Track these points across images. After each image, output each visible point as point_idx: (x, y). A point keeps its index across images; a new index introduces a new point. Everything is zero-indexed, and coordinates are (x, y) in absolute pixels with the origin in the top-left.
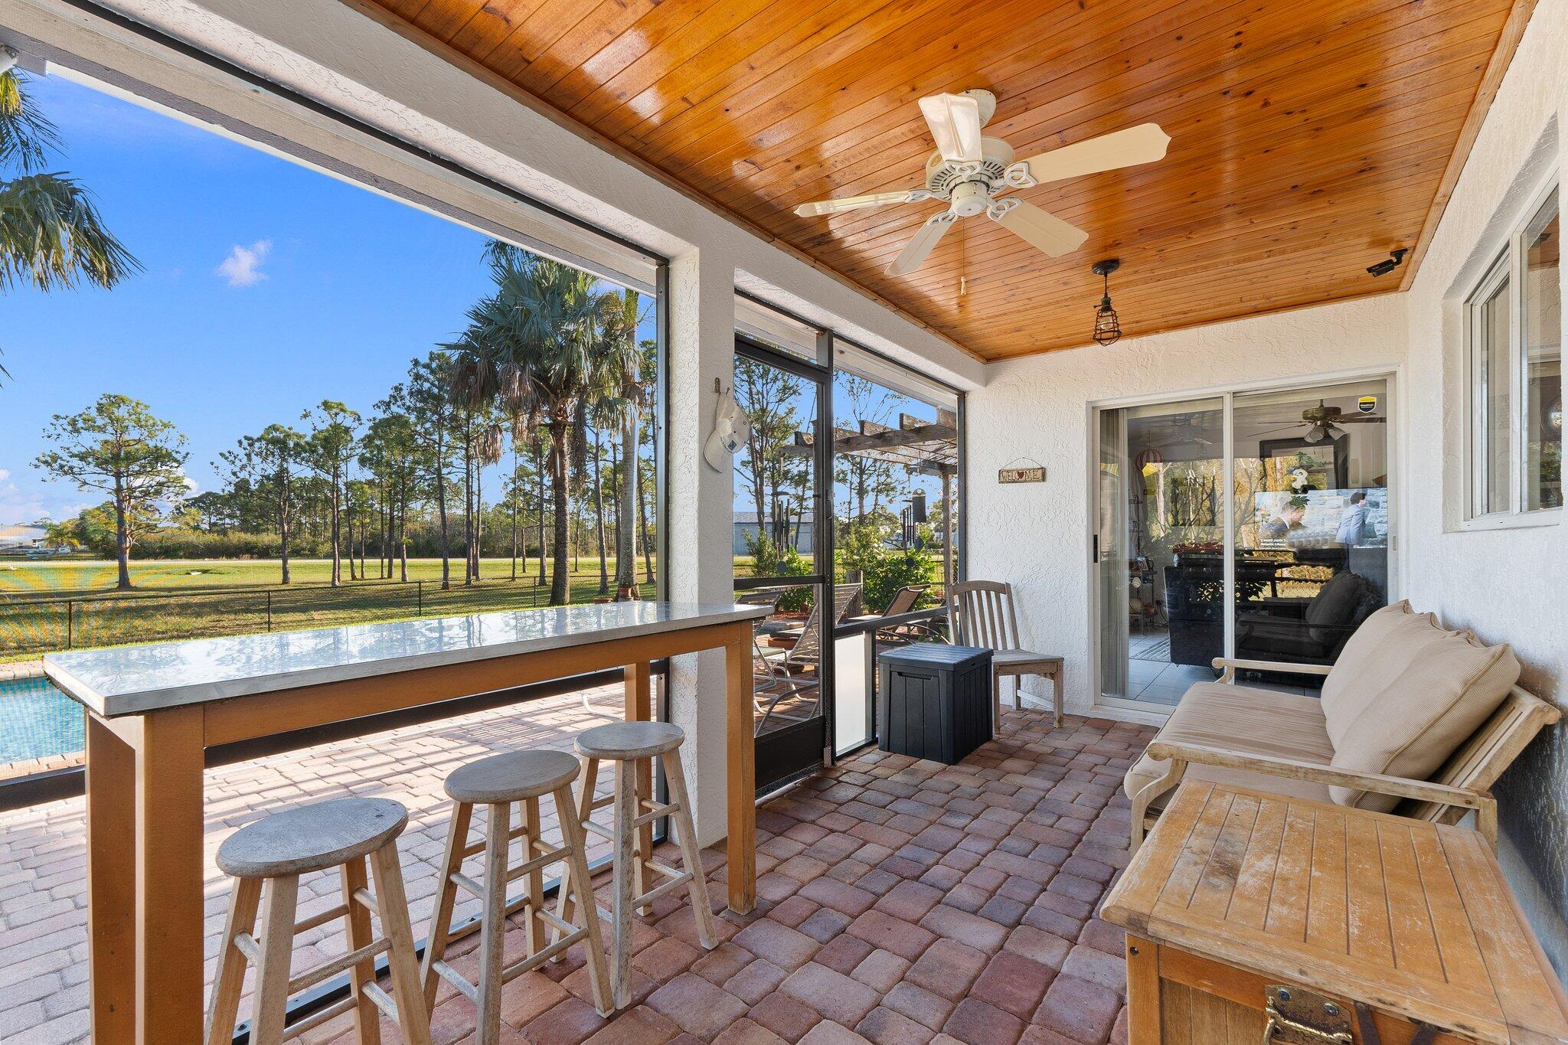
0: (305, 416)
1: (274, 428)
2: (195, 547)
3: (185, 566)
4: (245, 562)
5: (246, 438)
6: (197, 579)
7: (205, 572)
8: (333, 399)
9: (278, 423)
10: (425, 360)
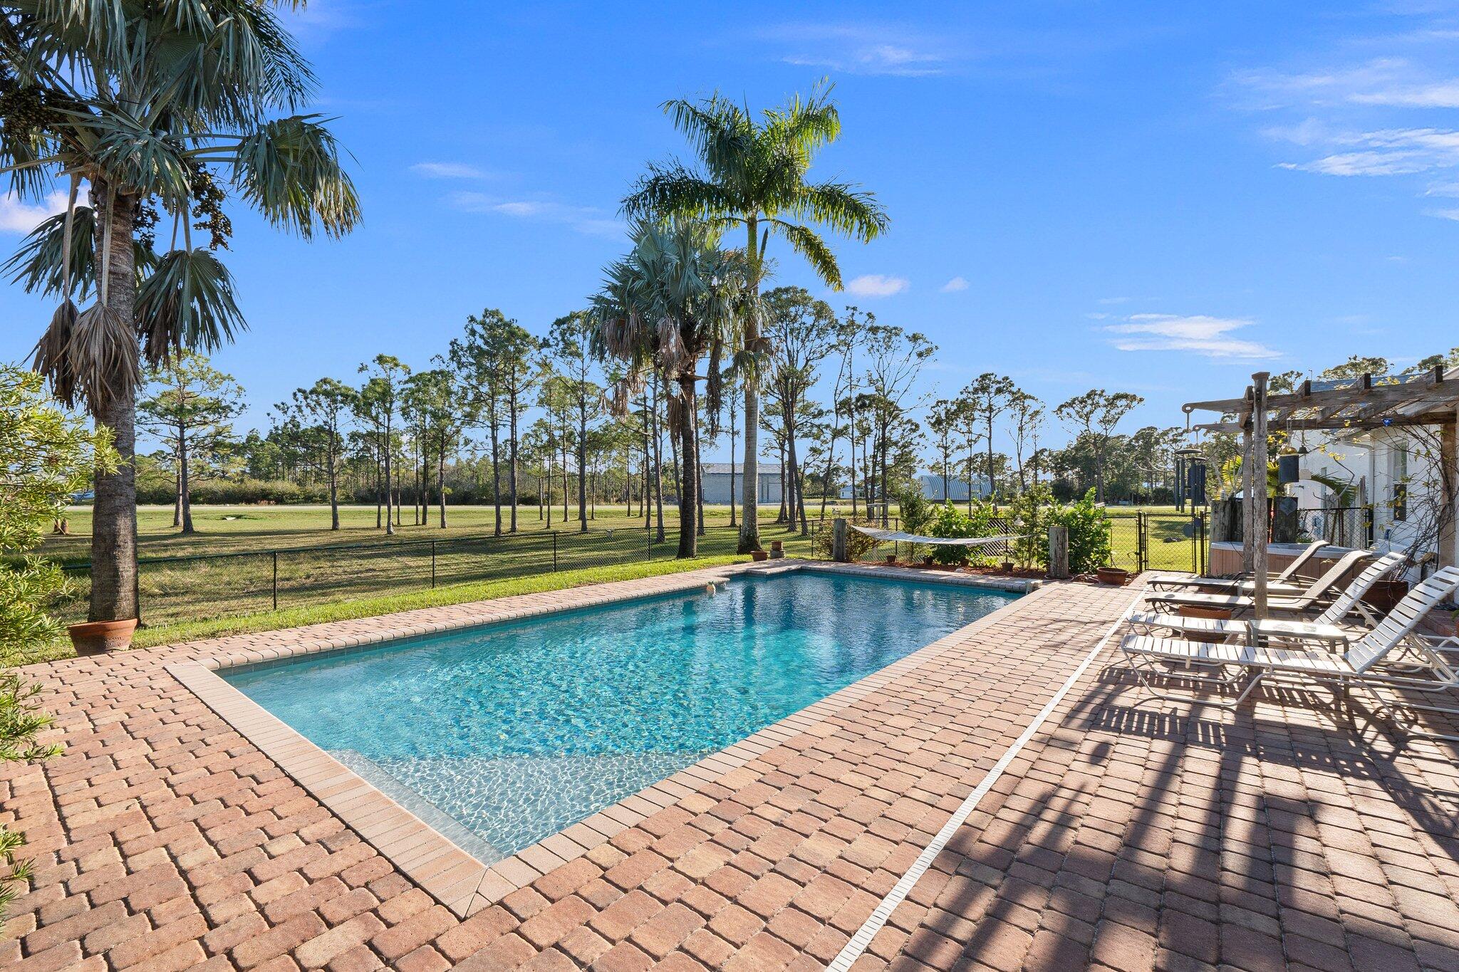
0: (361, 370)
1: (325, 381)
2: (214, 493)
3: (223, 512)
4: (263, 508)
5: (300, 390)
6: (231, 525)
7: (239, 517)
8: (387, 354)
9: (329, 376)
10: (479, 318)
